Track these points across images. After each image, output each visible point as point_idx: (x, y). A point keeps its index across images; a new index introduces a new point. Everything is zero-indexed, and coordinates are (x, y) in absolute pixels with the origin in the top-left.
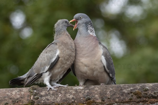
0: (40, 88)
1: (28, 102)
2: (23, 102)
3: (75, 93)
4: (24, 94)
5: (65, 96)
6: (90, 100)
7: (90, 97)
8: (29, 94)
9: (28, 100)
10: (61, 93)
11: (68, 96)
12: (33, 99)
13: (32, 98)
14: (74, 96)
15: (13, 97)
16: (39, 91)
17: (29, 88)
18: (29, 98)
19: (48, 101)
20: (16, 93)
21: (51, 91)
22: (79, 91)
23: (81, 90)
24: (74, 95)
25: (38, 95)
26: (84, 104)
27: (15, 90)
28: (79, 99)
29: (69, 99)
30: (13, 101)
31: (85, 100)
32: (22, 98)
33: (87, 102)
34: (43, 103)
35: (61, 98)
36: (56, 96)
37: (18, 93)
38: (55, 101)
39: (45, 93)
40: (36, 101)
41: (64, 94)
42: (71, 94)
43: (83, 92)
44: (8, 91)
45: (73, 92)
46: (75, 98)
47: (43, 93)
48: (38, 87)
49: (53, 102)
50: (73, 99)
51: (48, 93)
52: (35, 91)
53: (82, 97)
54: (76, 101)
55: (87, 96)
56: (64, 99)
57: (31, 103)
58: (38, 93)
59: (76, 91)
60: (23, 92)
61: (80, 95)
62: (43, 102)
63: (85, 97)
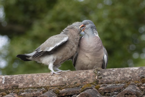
0: (103, 70)
1: (93, 82)
2: (89, 82)
3: (131, 73)
4: (90, 75)
5: (123, 75)
6: (144, 78)
7: (144, 76)
8: (94, 74)
9: (93, 79)
10: (120, 73)
11: (126, 76)
12: (97, 78)
13: (96, 78)
15: (81, 77)
16: (102, 72)
17: (94, 70)
18: (94, 78)
19: (110, 80)
20: (83, 74)
21: (112, 72)
22: (134, 71)
23: (136, 70)
24: (131, 74)
25: (102, 75)
26: (139, 81)
27: (82, 72)
28: (135, 77)
29: (126, 77)
30: (81, 81)
31: (140, 78)
32: (88, 78)
33: (141, 80)
34: (106, 82)
35: (121, 77)
36: (116, 76)
37: (85, 74)
38: (115, 80)
39: (107, 73)
40: (100, 80)
41: (122, 74)
42: (128, 73)
43: (138, 72)
44: (77, 73)
46: (132, 77)
47: (105, 74)
48: (101, 69)
49: (114, 81)
50: (130, 78)
51: (109, 73)
52: (99, 72)
53: (138, 76)
54: (132, 80)
55: (141, 75)
56: (122, 78)
57: (96, 82)
58: (102, 74)
59: (132, 71)
60: (89, 73)
61: (135, 75)
62: (105, 80)
63: (140, 76)
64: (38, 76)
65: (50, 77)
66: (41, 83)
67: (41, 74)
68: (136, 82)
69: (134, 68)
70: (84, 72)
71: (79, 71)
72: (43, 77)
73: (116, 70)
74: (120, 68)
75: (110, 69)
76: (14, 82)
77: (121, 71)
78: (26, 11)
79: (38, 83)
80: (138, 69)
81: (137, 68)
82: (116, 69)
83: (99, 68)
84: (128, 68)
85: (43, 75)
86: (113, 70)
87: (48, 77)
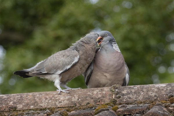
0: (122, 87)
1: (110, 102)
2: (104, 102)
4: (105, 93)
6: (173, 97)
7: (173, 94)
8: (110, 93)
9: (109, 99)
10: (143, 91)
12: (115, 98)
13: (113, 97)
14: (157, 94)
16: (120, 89)
17: (110, 87)
18: (111, 97)
19: (130, 100)
20: (98, 92)
21: (133, 90)
22: (161, 88)
23: (163, 87)
24: (156, 92)
26: (167, 101)
27: (96, 90)
28: (162, 96)
30: (94, 101)
31: (168, 97)
32: (103, 97)
33: (169, 99)
34: (126, 101)
37: (99, 92)
39: (127, 91)
40: (118, 100)
41: (146, 92)
42: (153, 91)
43: (166, 89)
44: (89, 91)
45: (156, 90)
46: (157, 95)
47: (125, 92)
48: (120, 86)
49: (136, 101)
50: (156, 97)
51: (130, 91)
52: (117, 90)
53: (165, 95)
54: (158, 99)
55: (169, 93)
57: (113, 102)
58: (120, 92)
59: (158, 88)
60: (104, 91)
61: (162, 93)
62: (125, 100)
63: (167, 95)
64: (41, 96)
65: (56, 96)
66: (45, 104)
67: (45, 92)
68: (163, 101)
69: (160, 84)
70: (98, 91)
71: (92, 89)
72: (47, 97)
73: (138, 88)
74: (142, 85)
75: (131, 86)
76: (11, 103)
77: (145, 88)
78: (25, 16)
79: (40, 103)
80: (165, 85)
81: (163, 85)
82: (138, 86)
83: (117, 85)
84: (152, 85)
85: (47, 94)
86: (134, 88)
87: (53, 97)
